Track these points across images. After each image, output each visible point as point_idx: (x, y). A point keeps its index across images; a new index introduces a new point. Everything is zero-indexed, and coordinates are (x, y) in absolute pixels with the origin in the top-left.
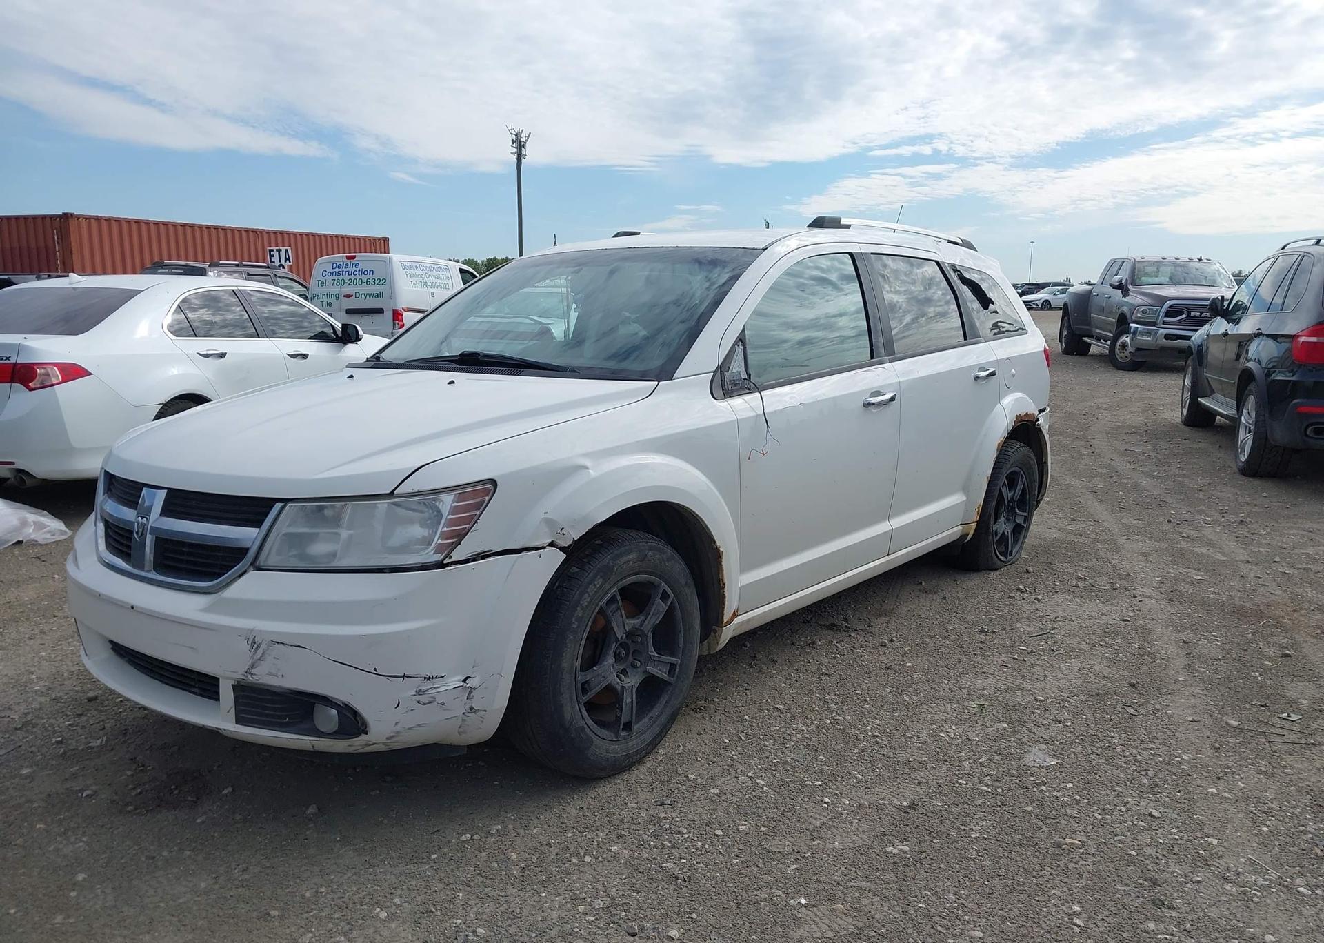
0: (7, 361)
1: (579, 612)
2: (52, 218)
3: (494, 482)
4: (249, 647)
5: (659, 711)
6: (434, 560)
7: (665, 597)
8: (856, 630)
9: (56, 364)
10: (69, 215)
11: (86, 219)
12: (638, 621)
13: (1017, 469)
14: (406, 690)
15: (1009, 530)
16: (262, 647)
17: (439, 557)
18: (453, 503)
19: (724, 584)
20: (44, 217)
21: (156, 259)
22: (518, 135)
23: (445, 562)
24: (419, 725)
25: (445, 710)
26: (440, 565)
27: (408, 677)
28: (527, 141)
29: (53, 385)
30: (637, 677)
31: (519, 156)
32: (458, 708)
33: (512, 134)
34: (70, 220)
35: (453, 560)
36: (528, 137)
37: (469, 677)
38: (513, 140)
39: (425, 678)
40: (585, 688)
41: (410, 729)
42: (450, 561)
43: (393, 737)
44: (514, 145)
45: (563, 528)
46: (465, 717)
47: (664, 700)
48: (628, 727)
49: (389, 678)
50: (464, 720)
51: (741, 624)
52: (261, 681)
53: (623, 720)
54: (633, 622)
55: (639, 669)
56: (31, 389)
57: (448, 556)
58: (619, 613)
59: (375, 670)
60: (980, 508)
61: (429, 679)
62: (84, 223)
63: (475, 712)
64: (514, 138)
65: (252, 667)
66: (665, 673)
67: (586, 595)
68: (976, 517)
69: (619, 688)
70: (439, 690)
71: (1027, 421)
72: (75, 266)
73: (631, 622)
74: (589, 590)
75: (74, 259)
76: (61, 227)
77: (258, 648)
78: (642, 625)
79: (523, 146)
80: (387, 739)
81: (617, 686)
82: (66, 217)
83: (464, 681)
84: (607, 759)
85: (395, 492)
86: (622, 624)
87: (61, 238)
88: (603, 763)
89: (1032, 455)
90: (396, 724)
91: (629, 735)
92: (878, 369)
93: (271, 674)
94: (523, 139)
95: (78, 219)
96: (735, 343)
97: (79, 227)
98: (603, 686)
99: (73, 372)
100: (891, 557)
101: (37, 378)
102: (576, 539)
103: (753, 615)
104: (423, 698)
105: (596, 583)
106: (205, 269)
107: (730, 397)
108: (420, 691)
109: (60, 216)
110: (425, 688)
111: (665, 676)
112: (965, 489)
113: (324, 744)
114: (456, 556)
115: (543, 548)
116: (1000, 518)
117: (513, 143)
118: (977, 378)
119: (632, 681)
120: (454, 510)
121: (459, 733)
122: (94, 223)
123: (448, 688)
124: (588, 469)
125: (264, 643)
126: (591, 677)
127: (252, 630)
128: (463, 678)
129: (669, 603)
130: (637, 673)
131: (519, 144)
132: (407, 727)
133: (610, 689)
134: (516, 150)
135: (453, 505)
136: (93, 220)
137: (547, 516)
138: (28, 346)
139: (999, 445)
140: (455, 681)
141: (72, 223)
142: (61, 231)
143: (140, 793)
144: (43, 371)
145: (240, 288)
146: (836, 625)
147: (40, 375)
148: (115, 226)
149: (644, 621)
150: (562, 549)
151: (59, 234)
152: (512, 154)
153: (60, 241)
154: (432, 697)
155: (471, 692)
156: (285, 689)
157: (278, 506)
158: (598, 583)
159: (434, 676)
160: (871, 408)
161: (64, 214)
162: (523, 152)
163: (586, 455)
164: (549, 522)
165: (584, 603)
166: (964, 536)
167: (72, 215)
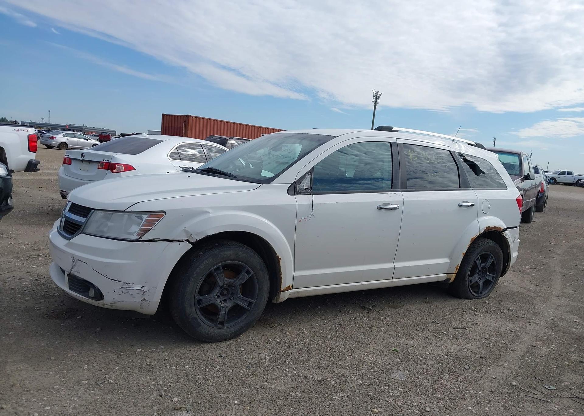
0: (108, 162)
1: (198, 270)
2: (184, 116)
3: (165, 212)
4: (72, 260)
5: (241, 321)
6: (135, 238)
7: (248, 272)
8: (373, 311)
9: (123, 164)
10: (189, 116)
11: (195, 118)
12: (232, 280)
13: (489, 253)
14: (118, 286)
15: (481, 282)
16: (75, 261)
17: (137, 237)
18: (147, 218)
19: (281, 273)
20: (181, 116)
21: (212, 134)
22: (377, 93)
23: (139, 240)
24: (123, 301)
25: (133, 297)
26: (137, 241)
27: (119, 281)
28: (380, 96)
29: (121, 172)
30: (231, 304)
31: (376, 102)
32: (139, 298)
33: (374, 93)
34: (190, 118)
35: (142, 239)
36: (381, 95)
37: (144, 286)
38: (374, 96)
39: (125, 283)
40: (199, 302)
41: (119, 302)
42: (141, 240)
43: (113, 303)
44: (374, 98)
45: (192, 235)
46: (142, 302)
47: (244, 316)
48: (222, 323)
49: (112, 280)
50: (141, 303)
51: (294, 293)
52: (74, 274)
53: (219, 320)
54: (230, 280)
55: (232, 301)
56: (113, 173)
57: (141, 238)
58: (221, 275)
59: (107, 276)
60: (458, 268)
61: (127, 283)
62: (194, 119)
63: (145, 301)
64: (375, 94)
65: (72, 268)
66: (246, 305)
67: (202, 264)
68: (455, 271)
69: (219, 307)
70: (130, 289)
71: (495, 230)
72: (188, 135)
73: (228, 280)
74: (204, 262)
75: (189, 133)
76: (186, 120)
77: (74, 261)
78: (234, 282)
79: (378, 98)
80: (111, 304)
81: (218, 305)
82: (188, 116)
83: (142, 288)
84: (208, 334)
85: (126, 211)
86: (223, 280)
87: (185, 124)
88: (206, 335)
89: (498, 247)
90: (114, 299)
91: (222, 327)
92: (393, 194)
93: (77, 272)
94: (378, 95)
95: (192, 117)
96: (307, 173)
97: (192, 121)
98: (209, 304)
99: (129, 168)
100: (394, 280)
101: (116, 169)
102: (198, 240)
103: (301, 290)
104: (124, 291)
105: (208, 260)
106: (227, 139)
107: (298, 195)
108: (123, 287)
109: (186, 116)
110: (125, 287)
111: (246, 307)
112: (450, 257)
113: (91, 301)
114: (143, 238)
115: (182, 241)
116: (475, 275)
117: (374, 97)
118: (460, 206)
119: (228, 305)
120: (146, 221)
121: (141, 308)
122: (198, 119)
123: (134, 289)
124: (210, 213)
125: (76, 260)
126: (203, 298)
127: (73, 254)
128: (142, 286)
129: (250, 276)
130: (231, 302)
131: (376, 97)
132: (118, 301)
133: (214, 305)
134: (375, 100)
135: (147, 219)
136: (197, 118)
137: (185, 229)
138: (115, 157)
139: (472, 239)
140: (138, 287)
141: (190, 119)
142: (186, 121)
143: (53, 312)
144: (118, 166)
145: (204, 144)
146: (365, 307)
147: (117, 168)
148: (205, 121)
149: (236, 281)
150: (191, 243)
151: (185, 122)
152: (373, 101)
153: (185, 125)
154: (127, 291)
155: (144, 292)
156: (81, 278)
157: (93, 211)
158: (210, 260)
159: (129, 283)
160: (382, 210)
161: (188, 115)
162: (378, 101)
163: (211, 208)
164: (186, 231)
165: (201, 267)
166: (448, 280)
167: (190, 116)
